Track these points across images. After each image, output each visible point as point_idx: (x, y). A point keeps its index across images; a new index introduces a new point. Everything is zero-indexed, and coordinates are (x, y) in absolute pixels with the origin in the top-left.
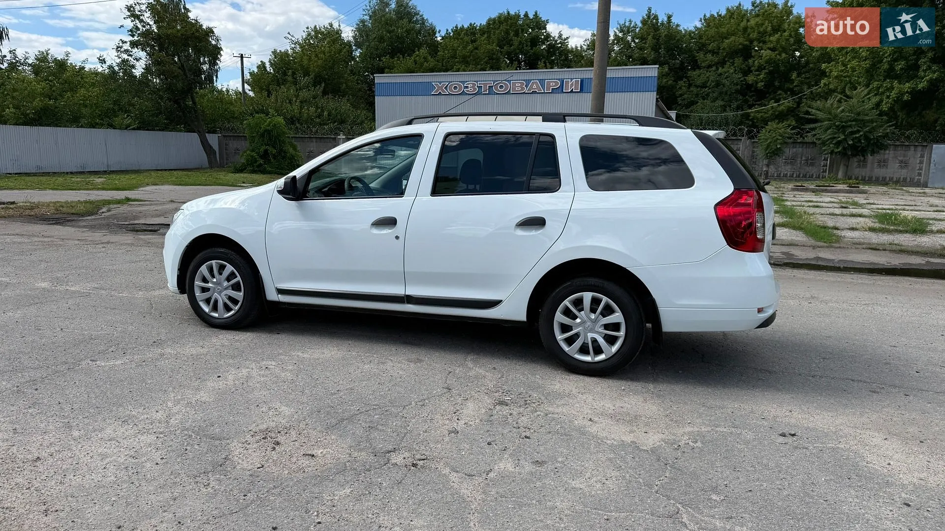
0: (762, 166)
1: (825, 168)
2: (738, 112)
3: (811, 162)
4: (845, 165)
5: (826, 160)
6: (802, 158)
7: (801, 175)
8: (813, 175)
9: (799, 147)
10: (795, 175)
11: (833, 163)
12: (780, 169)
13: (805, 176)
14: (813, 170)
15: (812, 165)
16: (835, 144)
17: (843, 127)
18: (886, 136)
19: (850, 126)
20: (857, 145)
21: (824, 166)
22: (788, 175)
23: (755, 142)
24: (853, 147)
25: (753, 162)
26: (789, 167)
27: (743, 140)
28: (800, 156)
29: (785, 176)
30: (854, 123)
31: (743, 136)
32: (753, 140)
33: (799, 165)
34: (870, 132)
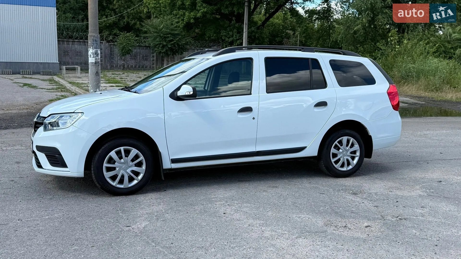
0: (118, 61)
1: (153, 62)
3: (145, 58)
4: (167, 60)
5: (153, 57)
6: (140, 56)
7: (141, 67)
8: (147, 66)
9: (138, 49)
10: (137, 67)
11: (158, 59)
12: (128, 63)
13: (143, 67)
14: (147, 63)
15: (146, 60)
16: (162, 47)
17: (165, 37)
18: (187, 44)
19: (168, 37)
20: (173, 48)
21: (153, 61)
22: (134, 67)
23: (112, 44)
24: (171, 49)
25: (112, 58)
26: (133, 61)
27: (103, 43)
28: (139, 54)
29: (132, 66)
30: (170, 35)
31: (104, 41)
32: (110, 44)
33: (139, 60)
34: (178, 41)
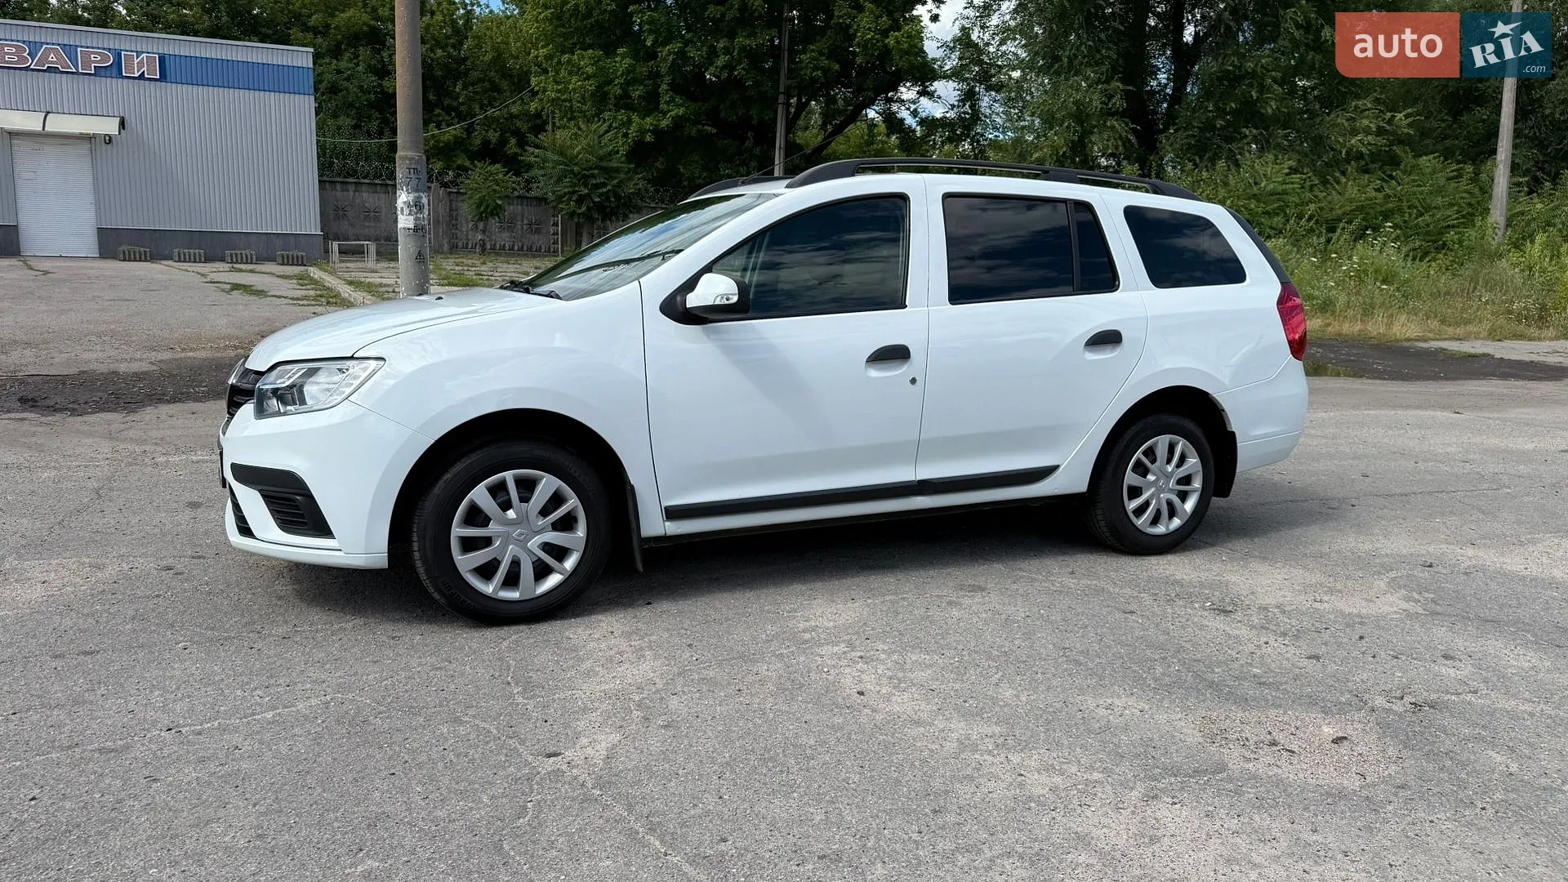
0: (467, 232)
1: (556, 237)
2: (382, 139)
3: (536, 227)
4: (589, 233)
5: (556, 224)
6: (523, 221)
7: (525, 249)
8: (540, 247)
9: (517, 204)
10: (516, 248)
11: (567, 230)
12: (494, 237)
13: (530, 249)
14: (539, 240)
15: (538, 231)
16: (576, 201)
17: (585, 176)
18: (638, 193)
19: (593, 176)
20: (606, 204)
21: (554, 234)
22: (507, 248)
23: (452, 192)
24: (600, 207)
25: (453, 225)
26: (506, 235)
27: (432, 188)
28: (519, 217)
29: (503, 248)
30: (596, 171)
31: (432, 182)
32: (448, 190)
33: (520, 232)
34: (619, 186)
